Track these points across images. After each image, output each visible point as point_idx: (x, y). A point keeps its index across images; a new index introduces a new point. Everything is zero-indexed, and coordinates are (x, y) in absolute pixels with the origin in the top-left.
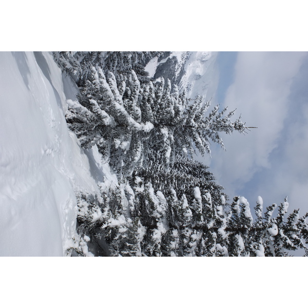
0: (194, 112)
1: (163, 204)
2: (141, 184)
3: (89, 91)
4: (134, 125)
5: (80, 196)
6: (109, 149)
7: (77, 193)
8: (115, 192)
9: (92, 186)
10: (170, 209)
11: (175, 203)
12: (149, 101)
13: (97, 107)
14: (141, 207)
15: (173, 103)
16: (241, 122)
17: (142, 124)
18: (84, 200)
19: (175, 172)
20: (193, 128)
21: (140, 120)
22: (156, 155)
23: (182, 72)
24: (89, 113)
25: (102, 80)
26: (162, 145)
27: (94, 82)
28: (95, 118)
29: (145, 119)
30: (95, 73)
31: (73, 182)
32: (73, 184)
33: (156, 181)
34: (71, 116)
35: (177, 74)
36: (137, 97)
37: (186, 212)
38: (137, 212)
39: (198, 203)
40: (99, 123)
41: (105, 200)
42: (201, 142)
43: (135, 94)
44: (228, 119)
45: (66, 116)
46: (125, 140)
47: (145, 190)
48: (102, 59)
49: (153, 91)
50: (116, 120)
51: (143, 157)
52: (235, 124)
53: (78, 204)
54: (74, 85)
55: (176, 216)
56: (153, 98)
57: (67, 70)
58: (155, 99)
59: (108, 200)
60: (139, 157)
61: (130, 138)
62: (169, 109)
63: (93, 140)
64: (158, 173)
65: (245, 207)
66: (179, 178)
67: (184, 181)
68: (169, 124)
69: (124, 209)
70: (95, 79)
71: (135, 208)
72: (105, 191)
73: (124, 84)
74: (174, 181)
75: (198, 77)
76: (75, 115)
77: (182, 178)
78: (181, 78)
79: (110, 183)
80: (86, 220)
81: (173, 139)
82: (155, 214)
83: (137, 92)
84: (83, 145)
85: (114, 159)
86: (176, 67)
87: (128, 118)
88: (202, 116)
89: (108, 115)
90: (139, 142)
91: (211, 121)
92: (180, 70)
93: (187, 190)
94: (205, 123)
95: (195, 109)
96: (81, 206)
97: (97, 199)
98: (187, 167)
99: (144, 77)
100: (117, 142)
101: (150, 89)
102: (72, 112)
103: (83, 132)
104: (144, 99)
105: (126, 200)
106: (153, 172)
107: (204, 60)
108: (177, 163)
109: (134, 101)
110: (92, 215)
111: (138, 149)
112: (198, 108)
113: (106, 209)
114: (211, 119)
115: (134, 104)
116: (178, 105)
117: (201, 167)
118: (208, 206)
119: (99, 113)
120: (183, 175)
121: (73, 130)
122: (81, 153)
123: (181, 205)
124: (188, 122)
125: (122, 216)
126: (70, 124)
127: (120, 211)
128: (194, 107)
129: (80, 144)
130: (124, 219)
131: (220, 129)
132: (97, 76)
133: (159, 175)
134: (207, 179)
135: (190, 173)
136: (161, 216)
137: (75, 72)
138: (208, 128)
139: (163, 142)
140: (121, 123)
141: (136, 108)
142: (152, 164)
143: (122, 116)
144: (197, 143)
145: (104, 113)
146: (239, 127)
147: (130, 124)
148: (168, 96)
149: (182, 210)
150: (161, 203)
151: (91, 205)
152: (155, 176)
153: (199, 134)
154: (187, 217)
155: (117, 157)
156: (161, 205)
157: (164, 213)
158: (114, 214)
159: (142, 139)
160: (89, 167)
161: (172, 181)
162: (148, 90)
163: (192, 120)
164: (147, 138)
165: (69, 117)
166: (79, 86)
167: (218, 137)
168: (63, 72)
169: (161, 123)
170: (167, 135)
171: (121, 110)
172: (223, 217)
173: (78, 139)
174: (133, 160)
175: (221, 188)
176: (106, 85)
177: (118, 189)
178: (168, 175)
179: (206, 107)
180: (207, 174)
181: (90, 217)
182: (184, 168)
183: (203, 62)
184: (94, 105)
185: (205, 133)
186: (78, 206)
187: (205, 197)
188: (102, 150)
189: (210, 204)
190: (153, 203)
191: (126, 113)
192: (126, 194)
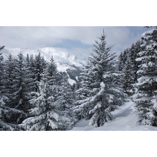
0: (96, 61)
1: (145, 78)
2: (133, 90)
3: (85, 114)
4: (102, 92)
5: (139, 123)
6: (113, 105)
7: (137, 125)
8: (138, 104)
9: (133, 116)
10: (147, 74)
11: (145, 71)
12: (89, 84)
13: (93, 110)
14: (146, 90)
15: (91, 72)
16: (101, 37)
17: (101, 87)
18: (142, 121)
19: (124, 70)
20: (104, 62)
21: (99, 89)
22: (114, 80)
23: (74, 66)
24: (95, 115)
25: (80, 107)
26: (112, 78)
27: (80, 111)
28: (97, 112)
29: (98, 86)
30: (76, 110)
31: (131, 126)
32: (133, 126)
33: (129, 81)
34: (96, 124)
35: (74, 69)
36: (88, 90)
37: (150, 66)
38: (149, 92)
39: (144, 59)
40: (100, 110)
41: (142, 110)
42: (110, 57)
43: (86, 91)
44: (99, 44)
45: (96, 127)
46: (109, 97)
47: (137, 87)
48: (69, 106)
49: (85, 82)
50: (99, 101)
51: (117, 88)
52: (102, 40)
53: (144, 124)
54: (80, 121)
55: (152, 71)
56: (89, 82)
57: (74, 124)
58: (89, 81)
59: (142, 108)
60: (118, 90)
61: (108, 94)
62: (94, 74)
63: (108, 114)
64: (124, 79)
65: (147, 34)
66: (127, 68)
67: (129, 66)
68: (101, 74)
69: (147, 99)
70: (79, 111)
71: (146, 93)
72: (137, 109)
73: (81, 96)
74: (129, 71)
75: (76, 58)
76: (96, 122)
77: (127, 67)
78: (76, 67)
79: (133, 106)
80: (154, 121)
81: (109, 72)
82: (151, 82)
83: (86, 89)
84: (111, 119)
85: (118, 103)
86: (71, 69)
87: (98, 95)
88: (98, 57)
89: (97, 105)
90: (110, 89)
91: (100, 52)
92: (72, 67)
93: (134, 64)
94: (101, 55)
95: (94, 61)
96: (145, 123)
97: (141, 114)
98: (121, 64)
99: (76, 85)
100: (110, 101)
101: (84, 83)
102: (94, 123)
103: (104, 119)
104: (88, 86)
105: (142, 98)
106: (124, 82)
107: (68, 55)
108: (119, 69)
109: (90, 91)
110: (151, 117)
111: (114, 90)
112: (94, 59)
113: (147, 109)
114: (99, 53)
115: (91, 91)
116: (92, 69)
117: (121, 56)
118: (146, 54)
119: (95, 110)
120: (125, 66)
121: (103, 124)
122: (115, 120)
123: (146, 68)
124: (100, 64)
125: (151, 101)
126: (100, 125)
127: (148, 102)
128: (93, 61)
129: (110, 121)
130: (153, 99)
131: (104, 48)
132: (77, 110)
133: (126, 79)
134: (128, 53)
135: (124, 62)
136: (151, 79)
137: (75, 120)
138: (103, 54)
139: (110, 77)
140: (100, 99)
141: (94, 90)
142: (120, 83)
143: (97, 98)
144: (111, 59)
145: (96, 107)
146: (103, 38)
147: (101, 94)
148: (88, 74)
149: (148, 68)
150: (144, 79)
151: (145, 117)
152: (126, 81)
153: (106, 58)
154: (153, 65)
155: (117, 102)
156: (146, 79)
157: (150, 78)
158: (150, 105)
159: (108, 88)
160: (123, 117)
161: (129, 72)
162: (84, 84)
163: (100, 62)
164: (108, 86)
165: (97, 125)
166: (81, 119)
167: (108, 49)
168: (75, 126)
169: (100, 78)
170: (107, 75)
171: (94, 98)
172: (153, 46)
173: (108, 121)
174: (119, 93)
175: (133, 45)
176: (82, 105)
177: (136, 102)
178: (126, 74)
179: (93, 55)
180: (125, 53)
181: (152, 118)
182: (122, 65)
183: (69, 56)
184: (91, 112)
185: (106, 55)
186: (145, 125)
187: (141, 55)
188: (112, 109)
189: (145, 53)
190: (145, 84)
191: (95, 96)
192: (139, 98)
